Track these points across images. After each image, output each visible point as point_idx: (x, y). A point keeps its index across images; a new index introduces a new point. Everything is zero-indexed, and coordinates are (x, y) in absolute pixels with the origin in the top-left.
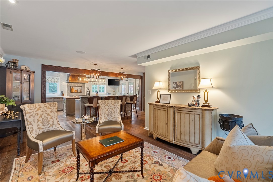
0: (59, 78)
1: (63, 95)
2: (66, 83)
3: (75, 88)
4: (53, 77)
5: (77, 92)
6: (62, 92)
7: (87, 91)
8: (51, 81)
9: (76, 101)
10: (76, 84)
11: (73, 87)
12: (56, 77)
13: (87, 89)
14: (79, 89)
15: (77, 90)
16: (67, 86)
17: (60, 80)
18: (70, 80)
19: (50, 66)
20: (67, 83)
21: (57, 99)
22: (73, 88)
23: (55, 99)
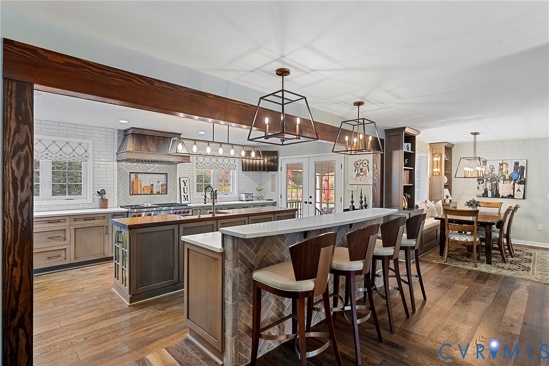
0: (91, 145)
1: (104, 203)
2: (116, 163)
3: (145, 181)
4: (67, 140)
5: (152, 193)
6: (101, 193)
7: (182, 190)
8: (61, 153)
9: (186, 246)
10: (147, 165)
11: (139, 175)
12: (80, 141)
13: (182, 182)
14: (157, 181)
15: (152, 185)
16: (116, 172)
17: (92, 152)
18: (131, 149)
19: (61, 60)
20: (118, 161)
21: (83, 222)
22: (136, 177)
23: (75, 219)
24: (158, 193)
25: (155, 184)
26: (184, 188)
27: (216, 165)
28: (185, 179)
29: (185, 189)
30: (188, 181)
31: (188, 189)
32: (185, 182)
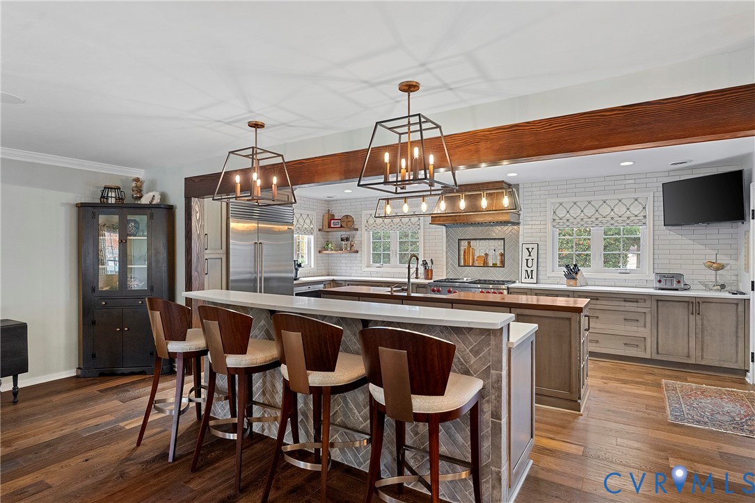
2: (444, 229)
3: (480, 249)
5: (485, 265)
7: (525, 262)
11: (472, 242)
13: (524, 250)
14: (492, 250)
15: (488, 254)
22: (469, 244)
24: (495, 266)
25: (491, 253)
26: (527, 260)
27: (594, 220)
28: (530, 246)
29: (530, 261)
30: (535, 249)
31: (535, 261)
32: (530, 250)
